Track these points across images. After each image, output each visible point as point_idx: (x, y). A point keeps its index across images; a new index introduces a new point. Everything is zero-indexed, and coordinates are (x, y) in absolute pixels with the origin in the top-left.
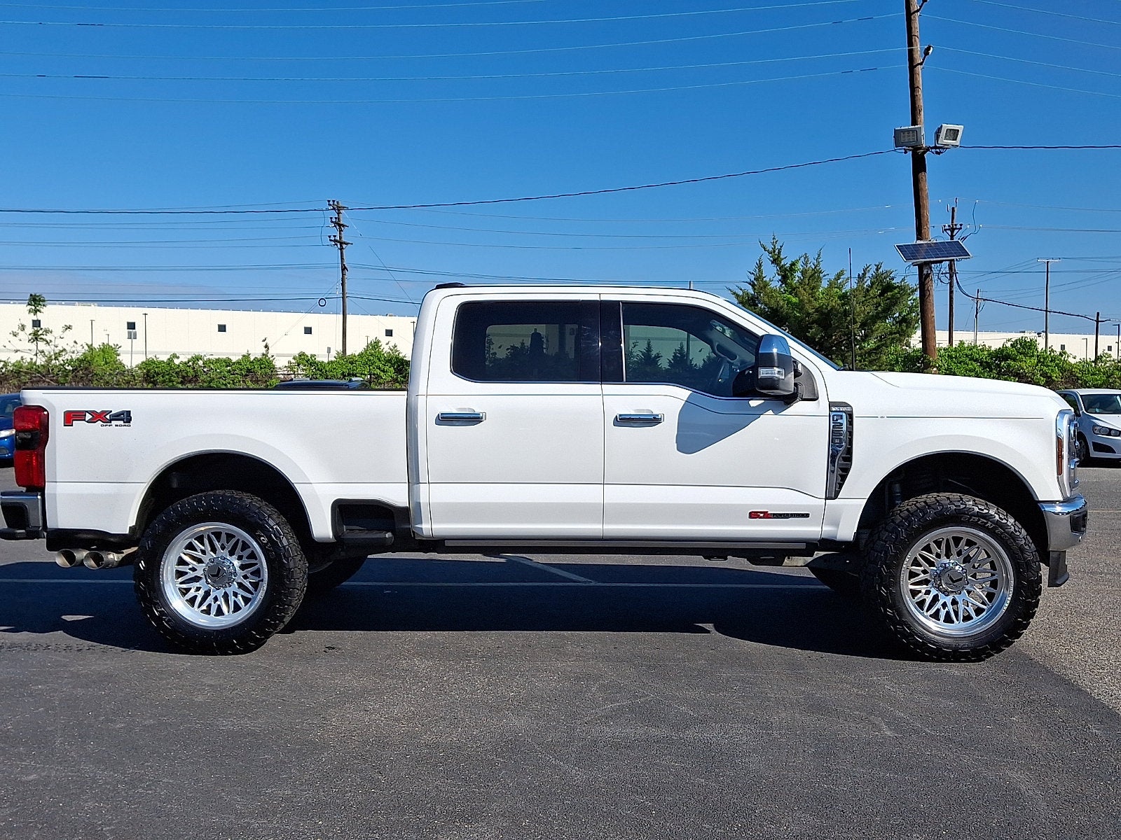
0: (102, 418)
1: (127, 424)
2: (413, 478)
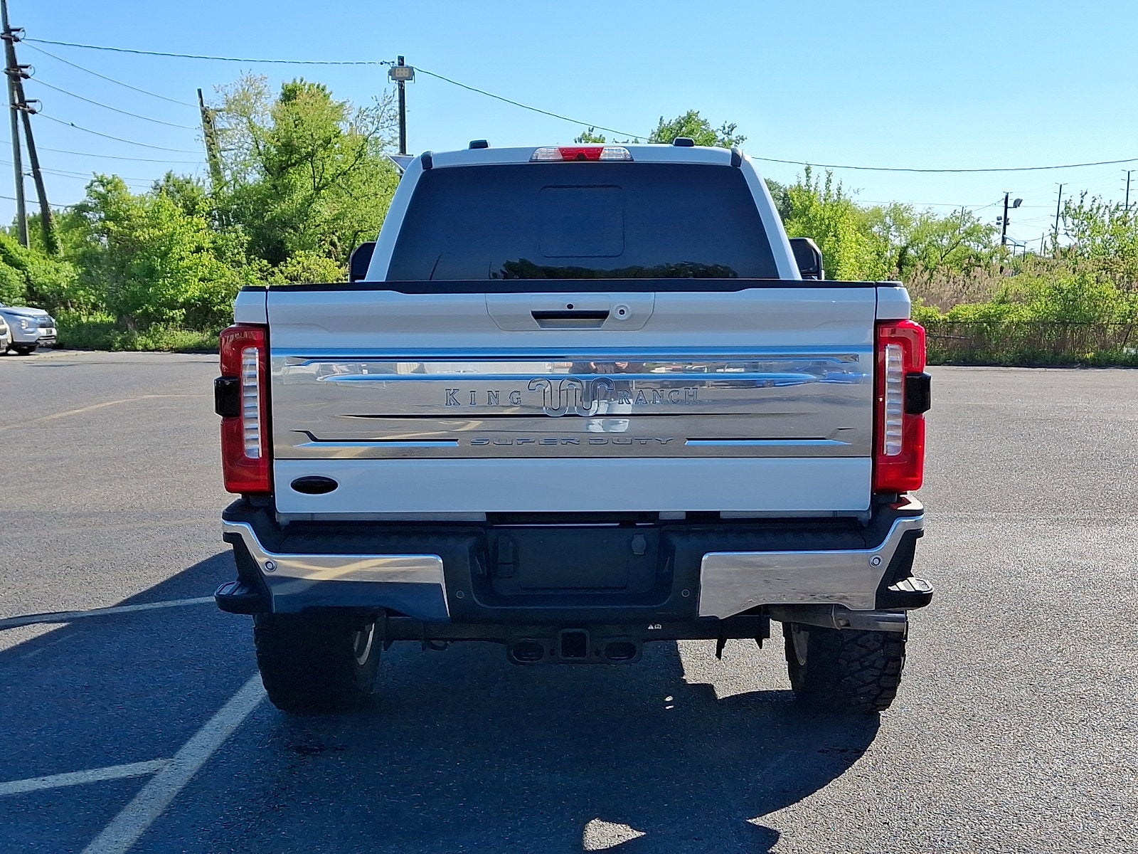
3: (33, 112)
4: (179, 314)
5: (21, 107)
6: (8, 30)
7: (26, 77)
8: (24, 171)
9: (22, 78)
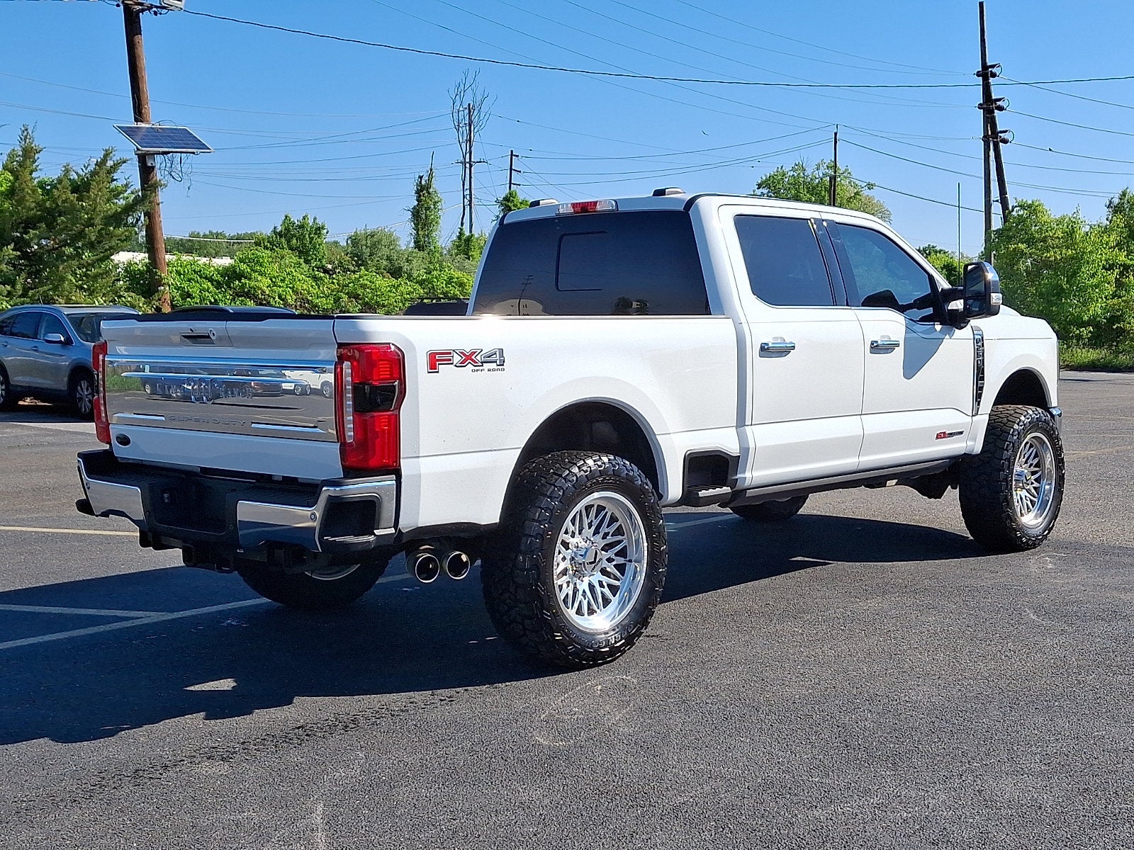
0: (472, 360)
1: (500, 367)
2: (741, 422)
3: (1005, 141)
4: (1086, 332)
5: (993, 137)
6: (985, 67)
7: (1001, 109)
8: (993, 198)
9: (996, 111)
